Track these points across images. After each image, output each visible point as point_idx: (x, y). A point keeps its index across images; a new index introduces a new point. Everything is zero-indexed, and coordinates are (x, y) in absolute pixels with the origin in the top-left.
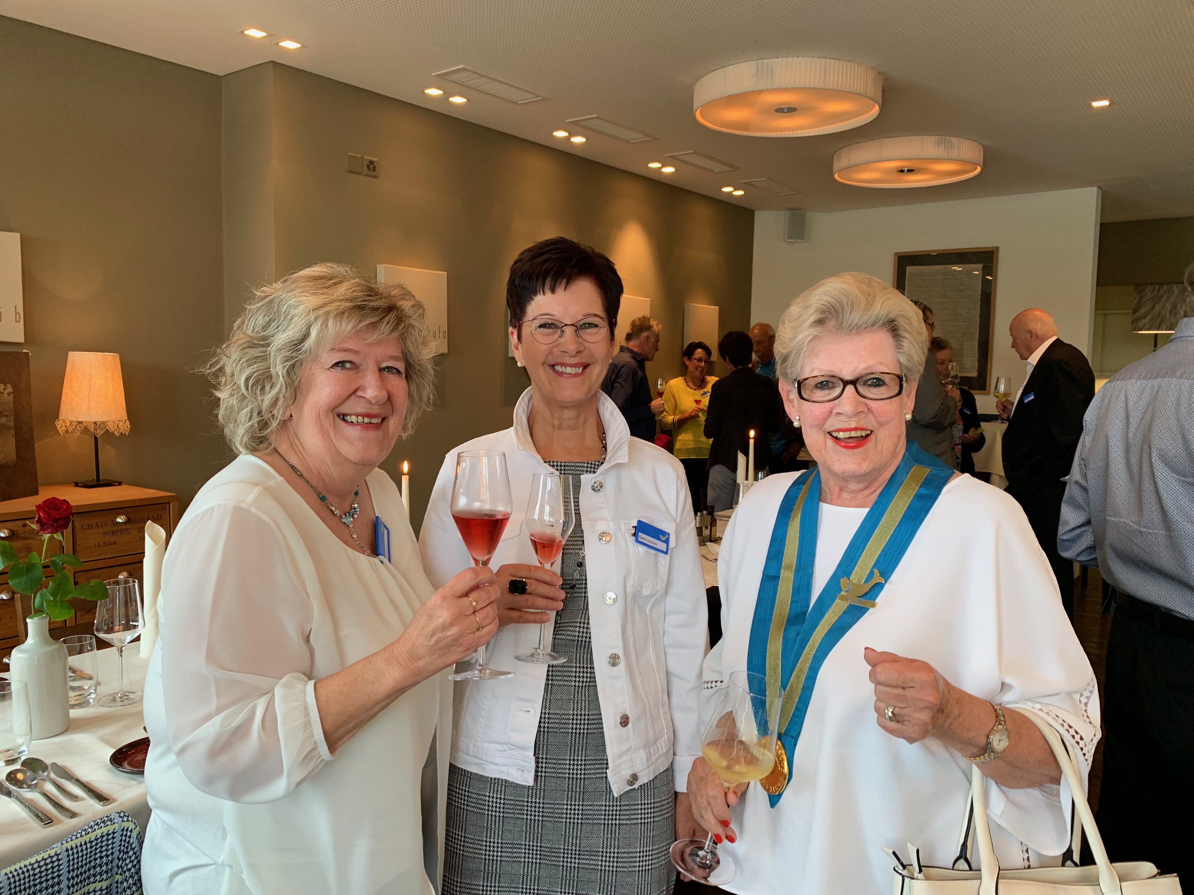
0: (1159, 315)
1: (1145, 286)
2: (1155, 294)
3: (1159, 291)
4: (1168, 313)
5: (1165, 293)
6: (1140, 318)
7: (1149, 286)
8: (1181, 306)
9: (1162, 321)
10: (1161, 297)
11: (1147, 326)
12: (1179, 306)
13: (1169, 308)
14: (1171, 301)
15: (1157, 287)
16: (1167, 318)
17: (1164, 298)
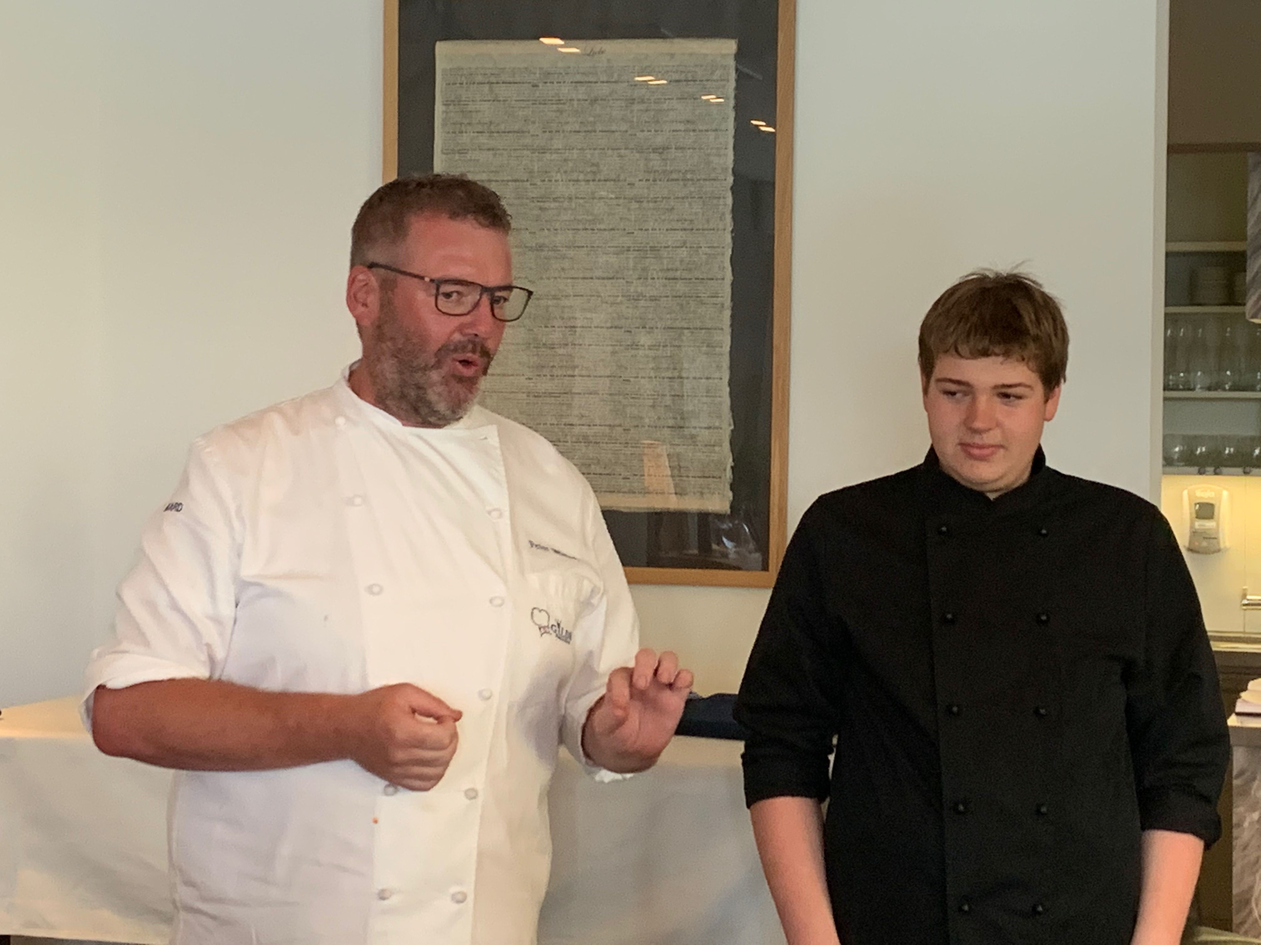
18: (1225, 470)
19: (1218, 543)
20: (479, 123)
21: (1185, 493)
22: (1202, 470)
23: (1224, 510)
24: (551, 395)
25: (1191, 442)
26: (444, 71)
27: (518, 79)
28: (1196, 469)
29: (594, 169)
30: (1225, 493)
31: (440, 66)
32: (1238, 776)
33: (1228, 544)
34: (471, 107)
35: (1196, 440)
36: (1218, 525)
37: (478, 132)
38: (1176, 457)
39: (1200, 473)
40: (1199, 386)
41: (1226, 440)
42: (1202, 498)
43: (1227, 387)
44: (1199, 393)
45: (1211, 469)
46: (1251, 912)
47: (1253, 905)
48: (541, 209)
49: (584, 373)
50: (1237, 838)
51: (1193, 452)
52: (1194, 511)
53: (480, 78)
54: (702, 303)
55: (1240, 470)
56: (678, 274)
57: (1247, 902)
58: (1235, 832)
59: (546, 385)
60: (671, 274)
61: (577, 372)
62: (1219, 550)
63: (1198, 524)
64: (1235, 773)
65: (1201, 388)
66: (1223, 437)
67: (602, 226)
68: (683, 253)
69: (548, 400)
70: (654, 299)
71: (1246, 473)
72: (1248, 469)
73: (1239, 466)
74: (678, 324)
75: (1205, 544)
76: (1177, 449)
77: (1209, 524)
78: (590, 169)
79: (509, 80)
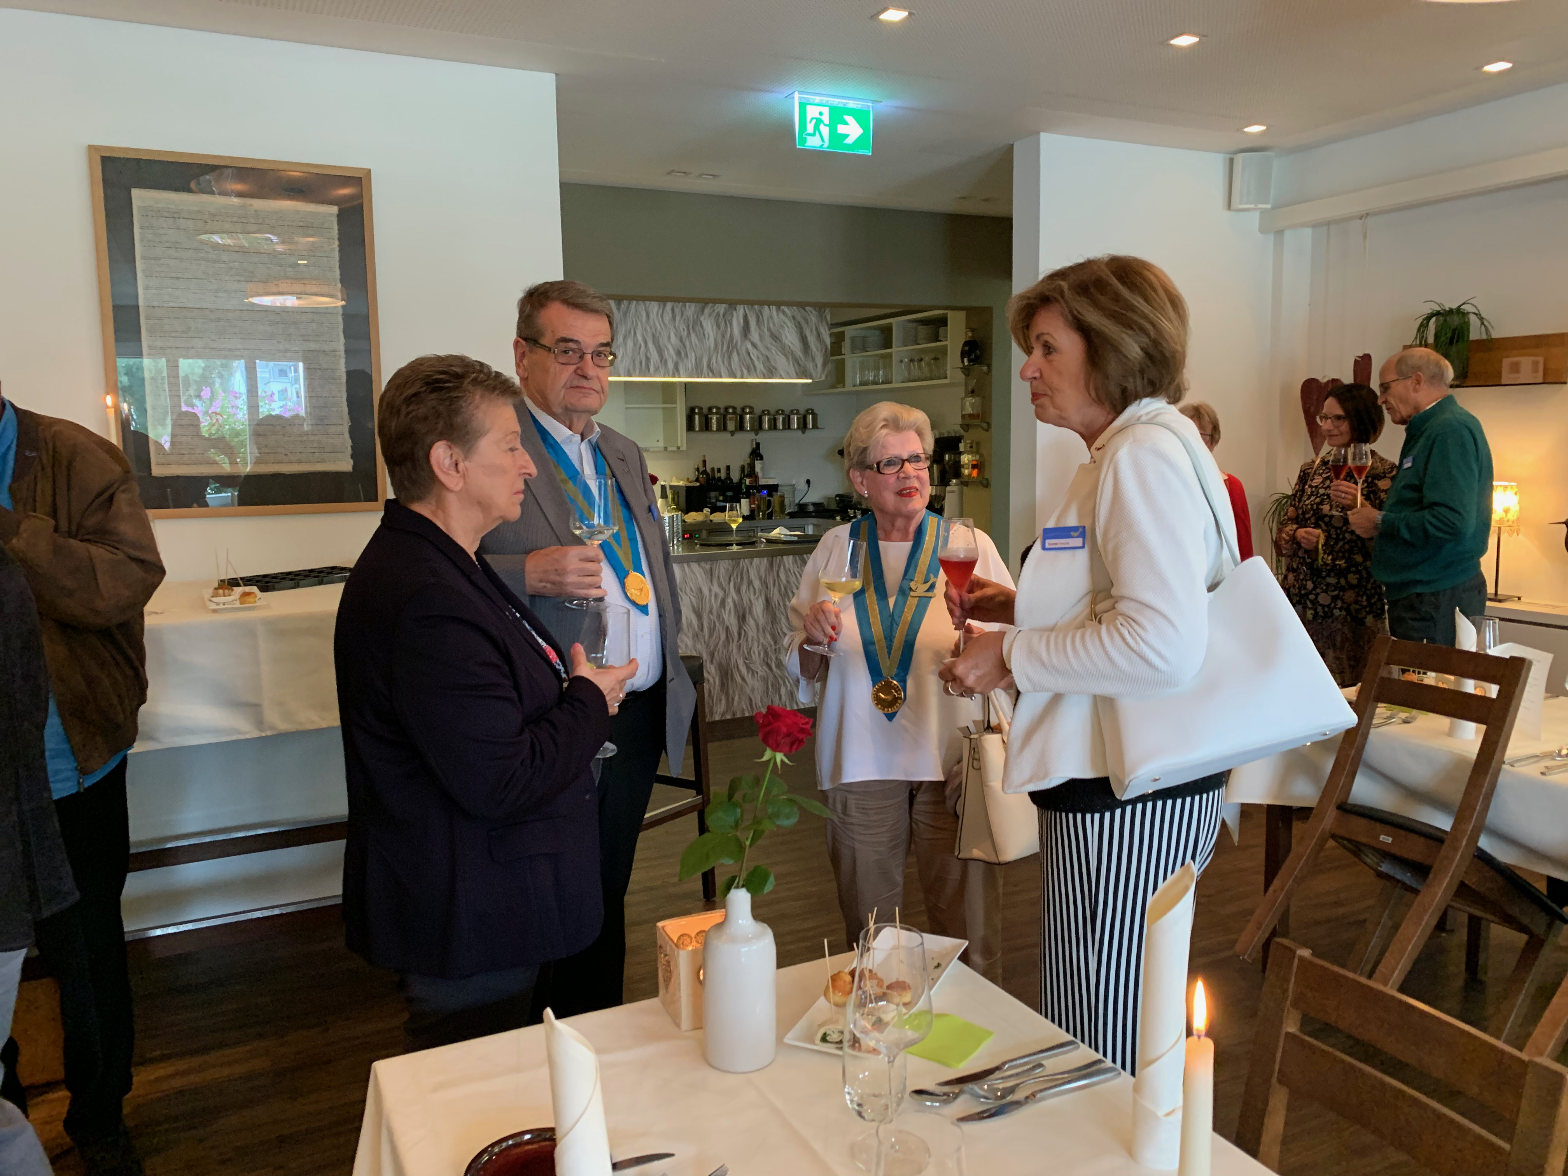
20: (167, 242)
26: (140, 208)
27: (192, 216)
31: (136, 203)
34: (161, 231)
37: (168, 247)
53: (165, 214)
78: (247, 274)
79: (186, 217)
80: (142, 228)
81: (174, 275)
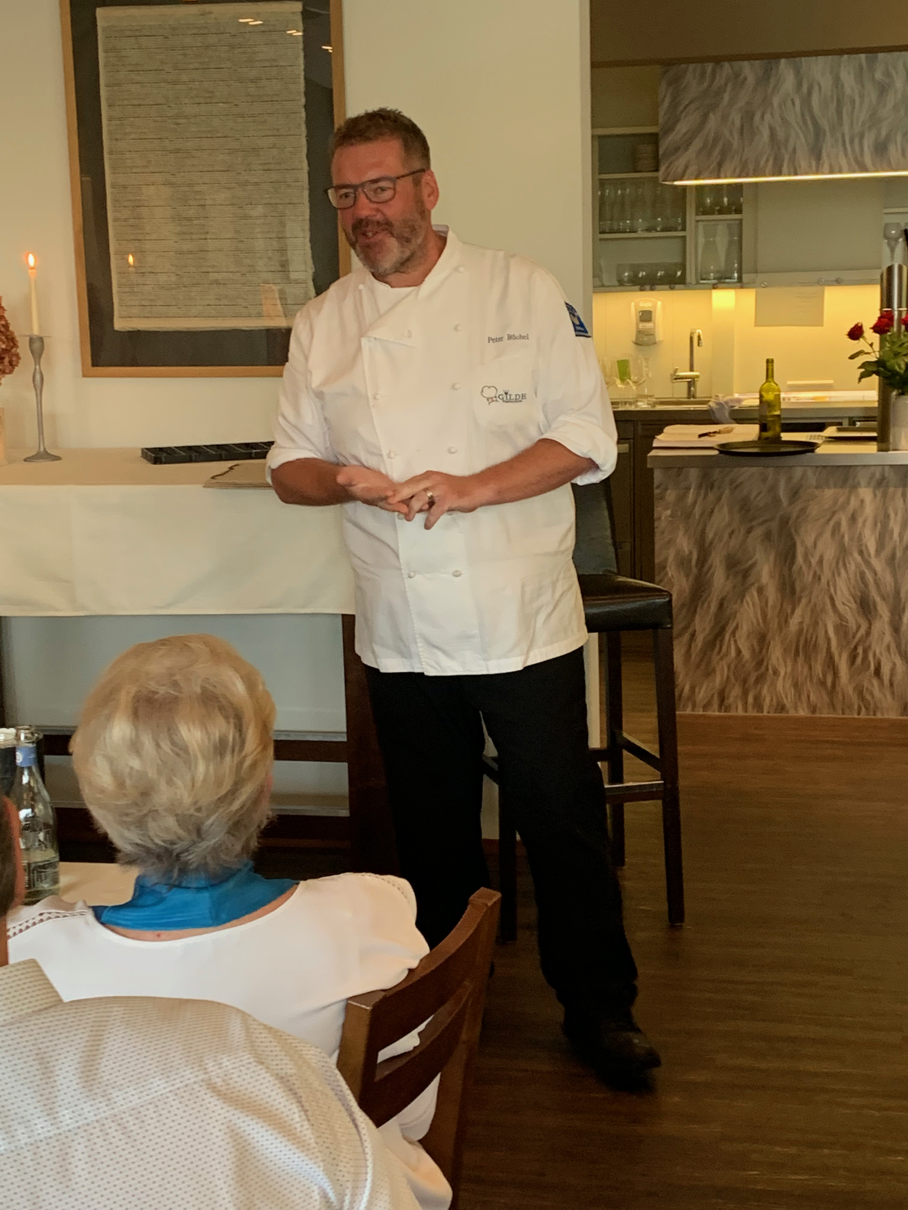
0: (716, 140)
1: (684, 66)
2: (705, 85)
3: (712, 82)
4: (736, 135)
5: (726, 85)
6: (677, 149)
7: (691, 67)
8: (762, 117)
9: (724, 154)
10: (719, 93)
11: (693, 169)
12: (757, 118)
13: (738, 123)
14: (741, 104)
15: (709, 67)
16: (735, 146)
17: (726, 97)
18: (658, 287)
19: (655, 339)
20: (129, 64)
21: (633, 304)
22: (643, 288)
23: (658, 316)
24: (191, 252)
25: (635, 269)
26: (104, 29)
27: (154, 33)
28: (638, 287)
29: (210, 95)
30: (659, 303)
31: (100, 24)
32: (658, 487)
33: (661, 339)
34: (124, 53)
35: (640, 267)
36: (654, 325)
37: (130, 71)
38: (626, 279)
39: (641, 290)
40: (640, 229)
41: (659, 266)
42: (643, 307)
43: (659, 229)
44: (640, 234)
45: (648, 287)
46: (667, 574)
47: (668, 569)
48: (177, 124)
49: (213, 237)
50: (657, 527)
51: (636, 275)
52: (638, 318)
53: (128, 33)
54: (289, 186)
55: (667, 287)
56: (272, 167)
57: (664, 568)
58: (656, 524)
59: (187, 246)
60: (266, 167)
61: (208, 236)
62: (655, 343)
63: (642, 325)
64: (655, 486)
65: (642, 231)
66: (656, 264)
67: (219, 135)
68: (275, 152)
69: (189, 256)
70: (256, 184)
71: (672, 289)
72: (672, 286)
73: (667, 284)
74: (273, 201)
75: (645, 339)
76: (626, 274)
77: (649, 325)
78: (207, 95)
79: (148, 34)
80: (106, 51)
81: (136, 102)
